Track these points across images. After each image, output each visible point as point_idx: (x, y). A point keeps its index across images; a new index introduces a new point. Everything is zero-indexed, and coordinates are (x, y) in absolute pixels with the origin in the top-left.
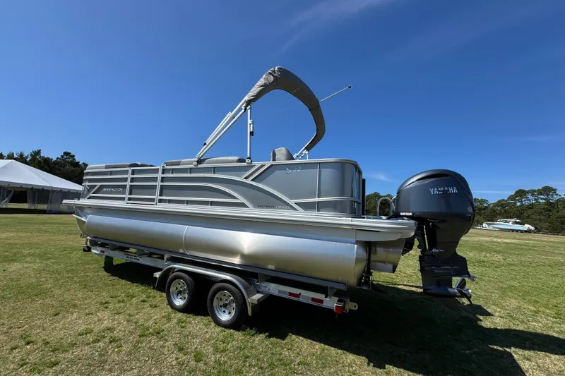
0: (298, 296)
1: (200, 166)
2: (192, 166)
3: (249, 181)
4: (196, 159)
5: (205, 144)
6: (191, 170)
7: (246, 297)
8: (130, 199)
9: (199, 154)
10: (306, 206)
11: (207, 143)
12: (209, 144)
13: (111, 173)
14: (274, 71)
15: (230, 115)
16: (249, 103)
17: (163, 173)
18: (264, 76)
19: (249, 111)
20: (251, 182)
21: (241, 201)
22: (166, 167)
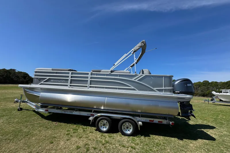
0: (153, 121)
1: (112, 73)
2: (108, 73)
3: (136, 81)
4: (110, 71)
5: (114, 65)
6: (107, 75)
8: (70, 86)
9: (112, 69)
10: (159, 90)
11: (116, 64)
12: (116, 65)
13: (56, 73)
14: (144, 42)
15: (126, 55)
16: (135, 52)
17: (91, 75)
18: (140, 43)
19: (134, 55)
20: (137, 81)
21: (133, 88)
22: (93, 73)
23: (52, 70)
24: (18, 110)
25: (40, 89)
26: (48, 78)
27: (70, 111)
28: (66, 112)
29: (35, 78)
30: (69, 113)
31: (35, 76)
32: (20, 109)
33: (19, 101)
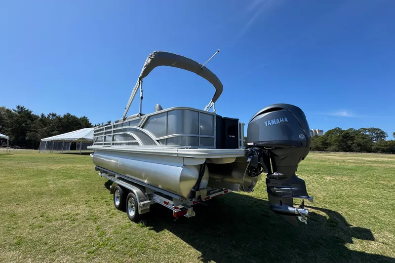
0: (168, 204)
1: (125, 122)
2: (122, 122)
7: (138, 202)
8: (105, 144)
14: (152, 56)
17: (114, 128)
21: (137, 141)
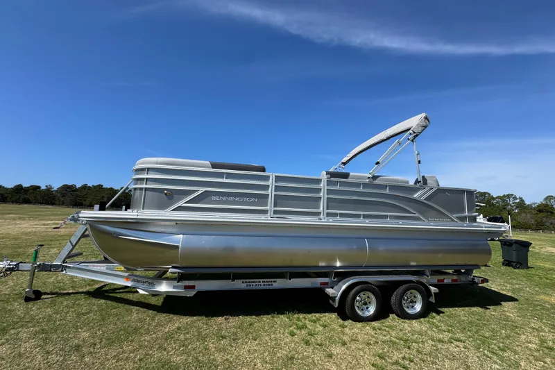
0: (443, 280)
2: (365, 182)
3: (422, 199)
4: (371, 176)
6: (363, 186)
10: (460, 219)
16: (416, 136)
20: (425, 202)
21: (417, 215)
22: (332, 179)
23: (214, 166)
24: (27, 299)
25: (174, 223)
26: (202, 190)
27: (264, 280)
28: (254, 284)
29: (135, 189)
30: (263, 287)
31: (136, 184)
32: (33, 296)
33: (28, 266)
